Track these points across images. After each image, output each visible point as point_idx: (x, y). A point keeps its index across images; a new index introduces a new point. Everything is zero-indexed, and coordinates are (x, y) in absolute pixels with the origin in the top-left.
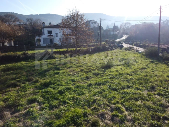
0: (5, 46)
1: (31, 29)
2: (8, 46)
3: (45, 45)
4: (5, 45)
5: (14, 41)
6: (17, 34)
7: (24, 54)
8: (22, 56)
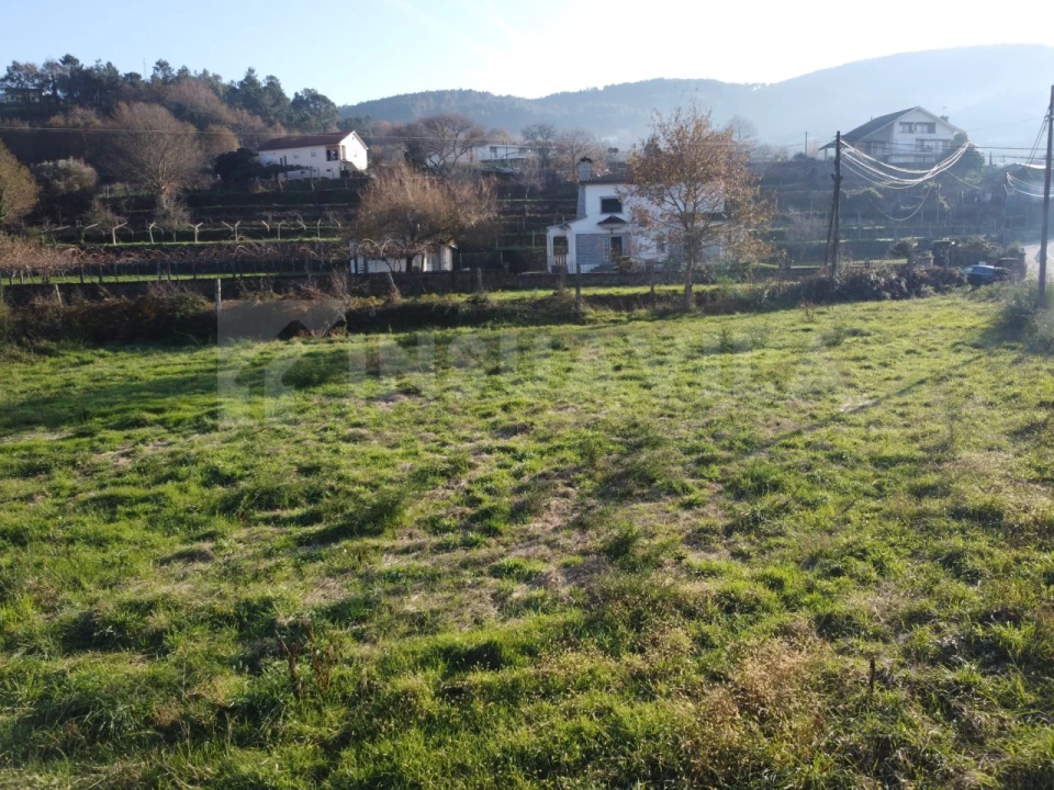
0: (419, 271)
1: (538, 183)
2: (427, 273)
3: (586, 268)
4: (417, 268)
5: (453, 250)
6: (463, 219)
7: (475, 302)
8: (465, 309)
